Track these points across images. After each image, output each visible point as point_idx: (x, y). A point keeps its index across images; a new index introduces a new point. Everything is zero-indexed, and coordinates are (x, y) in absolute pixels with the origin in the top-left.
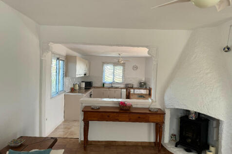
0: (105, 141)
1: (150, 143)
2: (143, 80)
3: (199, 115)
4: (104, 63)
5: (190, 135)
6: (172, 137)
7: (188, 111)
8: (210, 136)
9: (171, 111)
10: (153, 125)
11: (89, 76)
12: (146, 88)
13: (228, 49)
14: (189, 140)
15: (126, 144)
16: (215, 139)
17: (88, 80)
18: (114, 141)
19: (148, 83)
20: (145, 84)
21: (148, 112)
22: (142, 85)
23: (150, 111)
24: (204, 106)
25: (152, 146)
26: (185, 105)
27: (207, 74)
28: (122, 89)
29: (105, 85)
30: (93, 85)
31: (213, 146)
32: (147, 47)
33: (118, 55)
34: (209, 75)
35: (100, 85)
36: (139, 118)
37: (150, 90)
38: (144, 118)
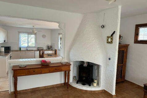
0: (31, 89)
1: (61, 84)
2: (50, 44)
3: (88, 63)
4: (19, 32)
5: (84, 75)
6: (74, 78)
7: (83, 62)
8: (93, 75)
9: (73, 63)
10: (63, 73)
11: (7, 42)
12: (52, 50)
13: (104, 26)
14: (85, 78)
15: (46, 88)
16: (96, 75)
17: (7, 46)
18: (38, 88)
19: (53, 46)
20: (51, 47)
21: (61, 65)
22: (49, 48)
23: (62, 64)
24: (92, 58)
25: (62, 86)
26: (82, 59)
27: (93, 40)
28: (35, 51)
29: (21, 49)
30: (11, 49)
31: (96, 80)
32: (58, 22)
33: (32, 27)
34: (94, 41)
35: (17, 49)
36: (56, 69)
37: (56, 51)
38: (59, 69)
